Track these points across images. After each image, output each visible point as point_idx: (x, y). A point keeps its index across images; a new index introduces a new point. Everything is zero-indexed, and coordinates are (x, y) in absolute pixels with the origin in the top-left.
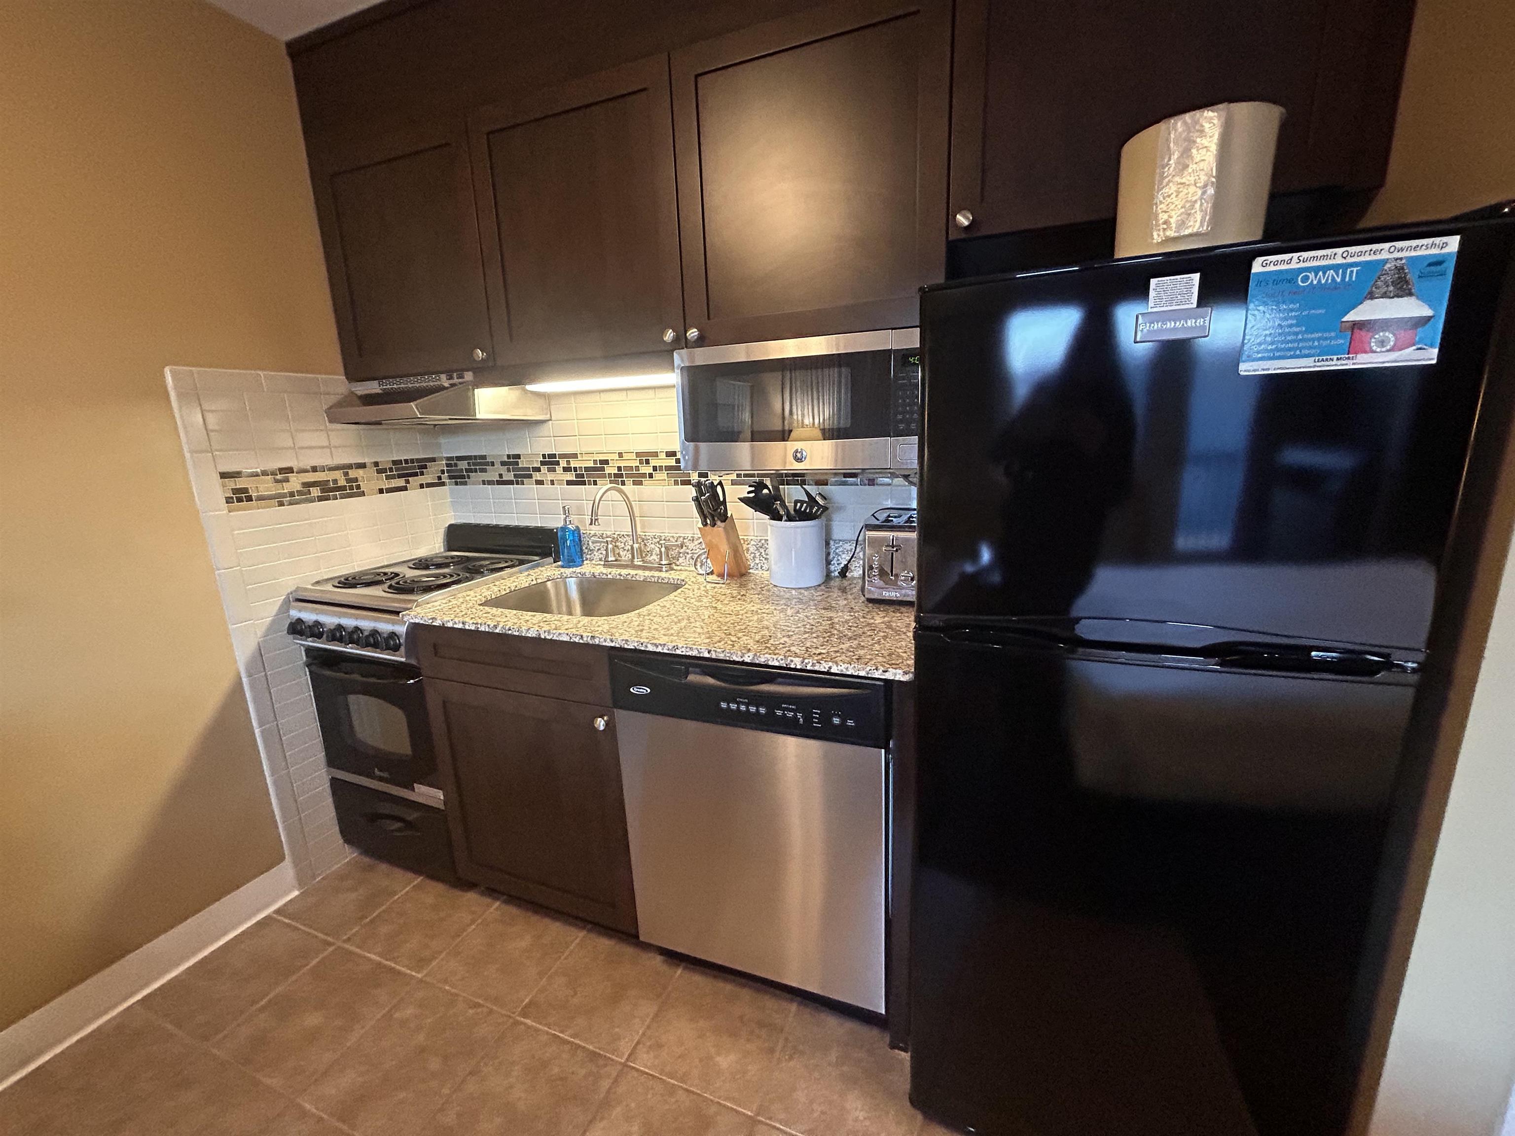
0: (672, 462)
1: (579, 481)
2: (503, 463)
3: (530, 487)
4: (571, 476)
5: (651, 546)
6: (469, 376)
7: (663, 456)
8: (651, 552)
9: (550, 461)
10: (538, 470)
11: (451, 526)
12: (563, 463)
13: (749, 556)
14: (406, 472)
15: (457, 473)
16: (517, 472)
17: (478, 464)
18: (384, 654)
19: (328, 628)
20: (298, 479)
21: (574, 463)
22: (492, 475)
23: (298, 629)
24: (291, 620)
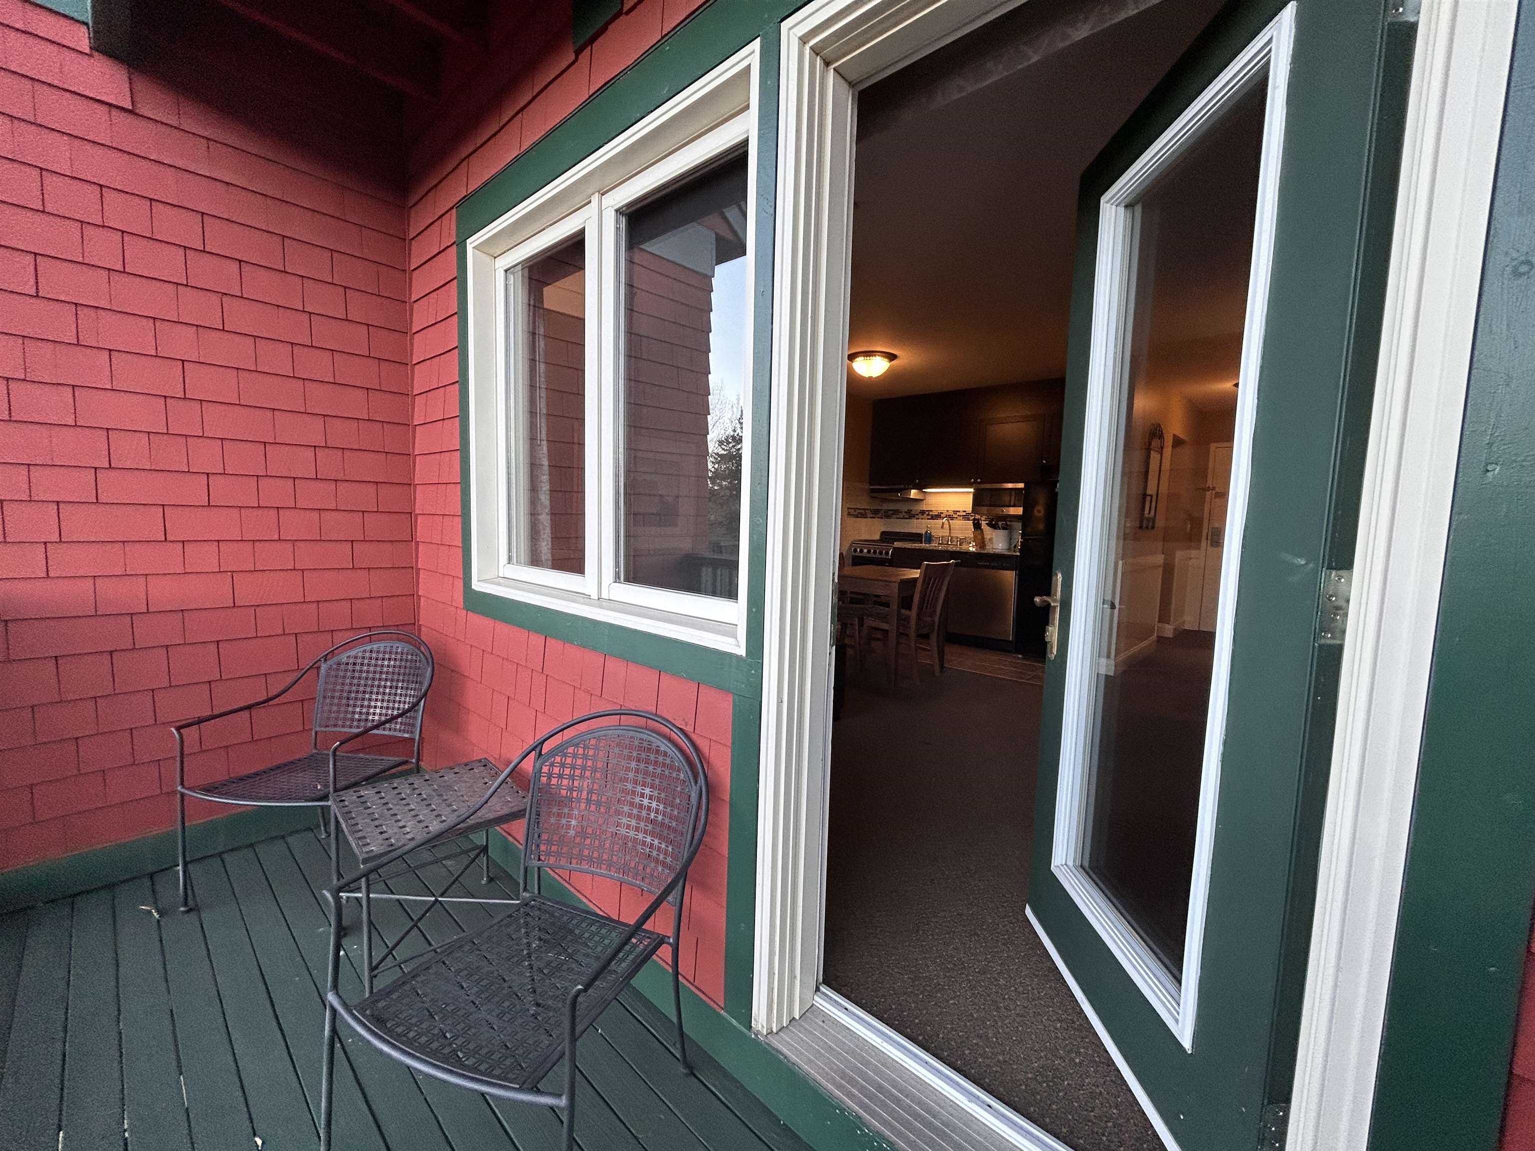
0: (964, 514)
1: (932, 519)
2: (905, 512)
3: (914, 520)
5: (954, 537)
6: (911, 486)
10: (918, 515)
11: (883, 532)
12: (927, 513)
13: (986, 541)
14: (876, 513)
15: (887, 515)
16: (911, 515)
17: (896, 512)
18: (883, 556)
19: (865, 550)
20: (858, 511)
21: (931, 513)
22: (901, 516)
23: (855, 551)
24: (853, 548)
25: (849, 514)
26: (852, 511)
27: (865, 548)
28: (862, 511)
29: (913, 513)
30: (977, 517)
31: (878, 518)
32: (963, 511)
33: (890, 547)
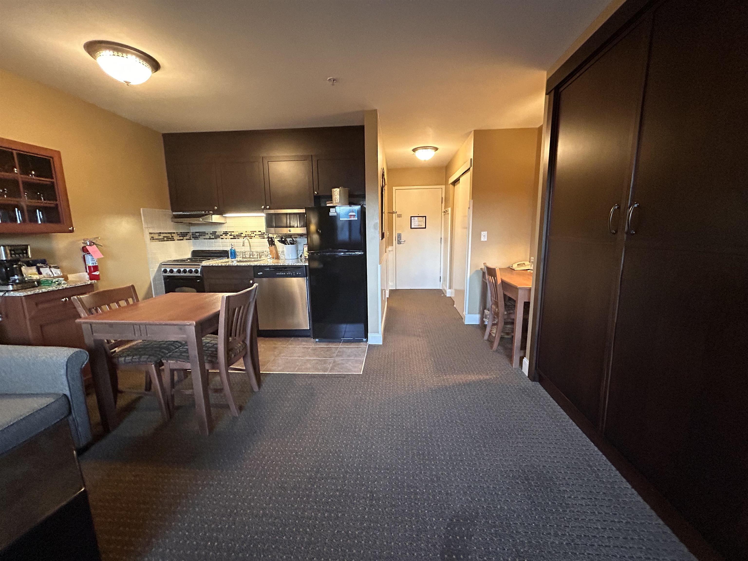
0: (260, 233)
1: (234, 238)
2: (211, 234)
3: (219, 240)
4: (232, 237)
5: (254, 253)
6: (212, 212)
8: (255, 256)
9: (226, 233)
10: (222, 235)
11: (193, 251)
12: (229, 234)
13: (280, 255)
14: (183, 235)
15: (195, 236)
16: (215, 236)
17: (203, 234)
18: (193, 274)
19: (175, 270)
20: (162, 235)
21: (233, 234)
22: (207, 237)
23: (165, 271)
24: (163, 269)
25: (152, 239)
26: (156, 236)
27: (175, 268)
28: (170, 235)
29: (217, 234)
30: (270, 235)
31: (186, 239)
32: (259, 231)
33: (199, 265)
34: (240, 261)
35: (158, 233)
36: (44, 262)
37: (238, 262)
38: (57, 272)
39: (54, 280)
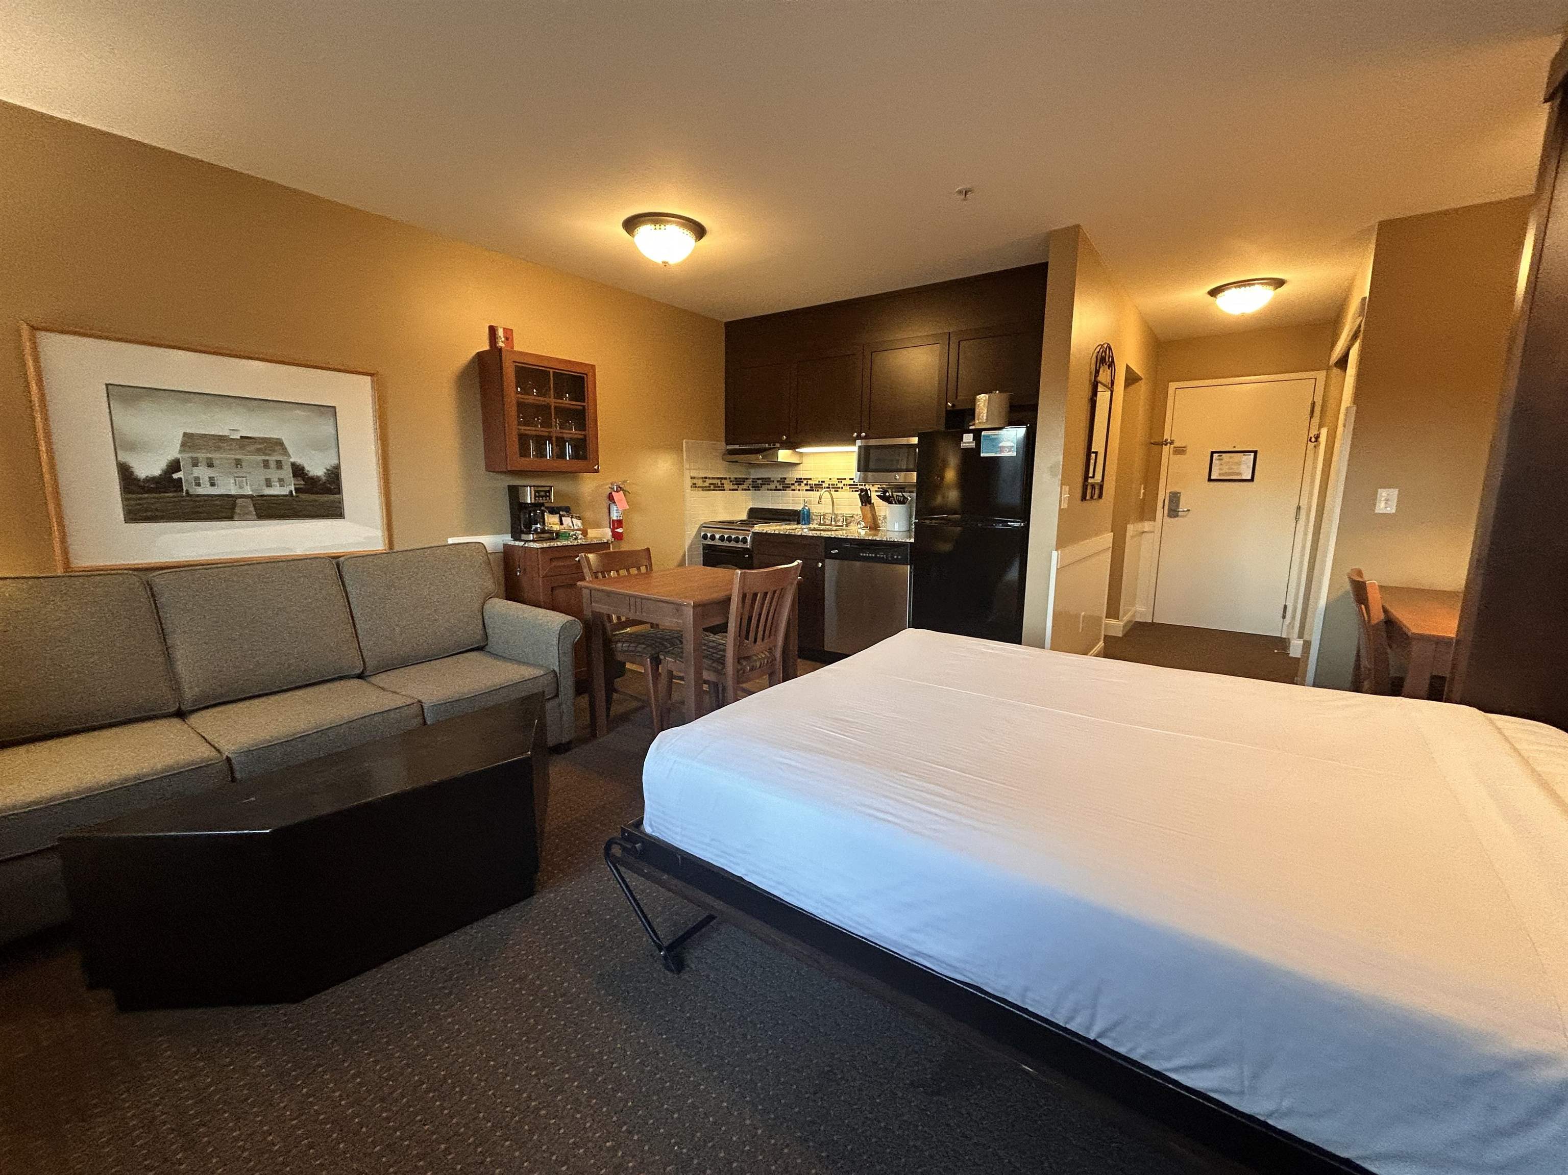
0: (851, 482)
1: (811, 490)
2: (778, 481)
3: (789, 492)
4: (808, 487)
5: (839, 518)
6: (778, 445)
7: (848, 480)
8: (839, 521)
9: (799, 481)
10: (793, 484)
11: (750, 508)
12: (805, 482)
13: (880, 522)
14: (739, 483)
15: (757, 485)
16: (784, 485)
17: (767, 481)
18: (740, 545)
19: (717, 536)
20: (708, 481)
21: (810, 482)
22: (772, 486)
23: (705, 537)
24: (702, 534)
25: (694, 486)
26: (700, 483)
27: (717, 532)
28: (718, 481)
29: (787, 482)
30: (865, 486)
31: (743, 490)
32: (850, 479)
33: (749, 531)
34: (814, 529)
35: (702, 478)
36: (568, 510)
37: (810, 530)
38: (578, 523)
39: (572, 533)
